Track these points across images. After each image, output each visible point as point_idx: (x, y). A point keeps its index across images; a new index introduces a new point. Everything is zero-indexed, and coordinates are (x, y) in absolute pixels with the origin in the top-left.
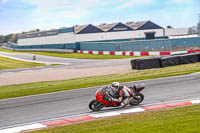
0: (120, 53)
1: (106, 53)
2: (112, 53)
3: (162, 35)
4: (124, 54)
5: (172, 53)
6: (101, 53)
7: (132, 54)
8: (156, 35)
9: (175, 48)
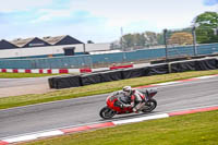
0: (37, 71)
1: (21, 71)
2: (28, 71)
3: (82, 51)
4: (41, 72)
5: (93, 70)
6: (16, 71)
7: (49, 72)
8: (76, 51)
9: (96, 64)
